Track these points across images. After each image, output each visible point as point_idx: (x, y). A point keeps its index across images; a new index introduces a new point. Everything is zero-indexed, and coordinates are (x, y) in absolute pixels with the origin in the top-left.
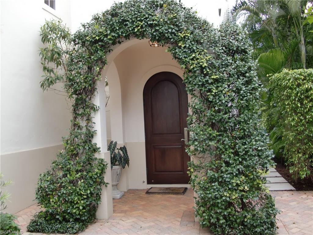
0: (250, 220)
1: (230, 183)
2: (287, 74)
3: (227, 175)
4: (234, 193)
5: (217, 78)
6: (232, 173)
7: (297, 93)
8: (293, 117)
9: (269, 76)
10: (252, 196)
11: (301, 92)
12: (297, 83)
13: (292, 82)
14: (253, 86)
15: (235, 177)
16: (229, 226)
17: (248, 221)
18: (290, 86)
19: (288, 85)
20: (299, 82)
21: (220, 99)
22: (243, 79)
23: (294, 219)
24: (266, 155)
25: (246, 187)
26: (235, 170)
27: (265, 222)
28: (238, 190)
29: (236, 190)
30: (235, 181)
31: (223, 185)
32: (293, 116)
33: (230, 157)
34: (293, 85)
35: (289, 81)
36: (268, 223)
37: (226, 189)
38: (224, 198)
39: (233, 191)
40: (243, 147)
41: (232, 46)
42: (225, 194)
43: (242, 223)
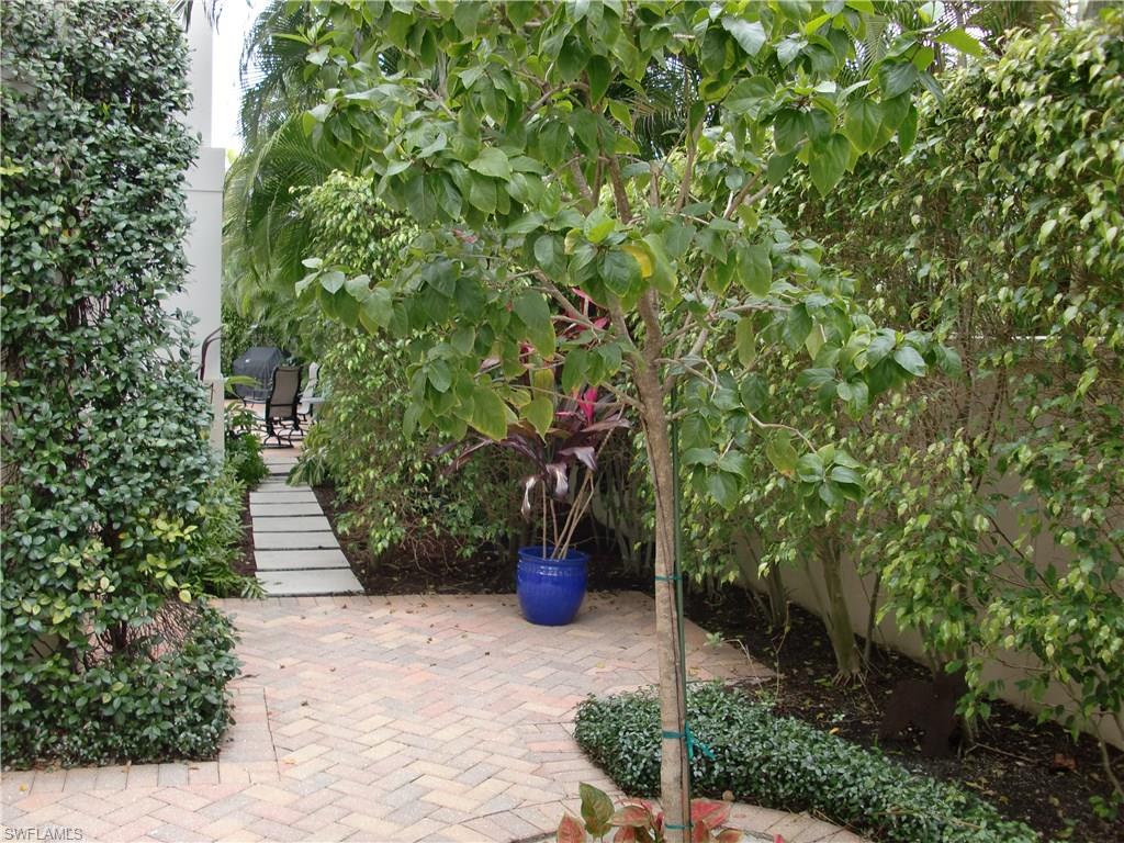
0: (124, 699)
1: (45, 568)
2: (343, 190)
3: (34, 535)
4: (59, 604)
5: (21, 174)
6: (55, 531)
7: (371, 259)
8: (353, 342)
9: (298, 194)
10: (131, 611)
11: (383, 255)
12: (373, 224)
13: (357, 219)
14: (157, 218)
15: (63, 545)
16: (50, 722)
17: (116, 703)
18: (349, 231)
19: (341, 228)
20: (378, 219)
21: (28, 255)
22: (129, 189)
23: (313, 688)
24: (187, 467)
25: (105, 583)
26: (66, 519)
27: (181, 704)
28: (75, 590)
29: (68, 593)
30: (63, 559)
31: (19, 575)
32: (355, 337)
33: (52, 471)
34: (358, 230)
35: (345, 216)
36: (191, 706)
37: (32, 590)
38: (20, 622)
39: (56, 595)
40: (104, 437)
41: (99, 64)
42: (27, 606)
43: (94, 710)
